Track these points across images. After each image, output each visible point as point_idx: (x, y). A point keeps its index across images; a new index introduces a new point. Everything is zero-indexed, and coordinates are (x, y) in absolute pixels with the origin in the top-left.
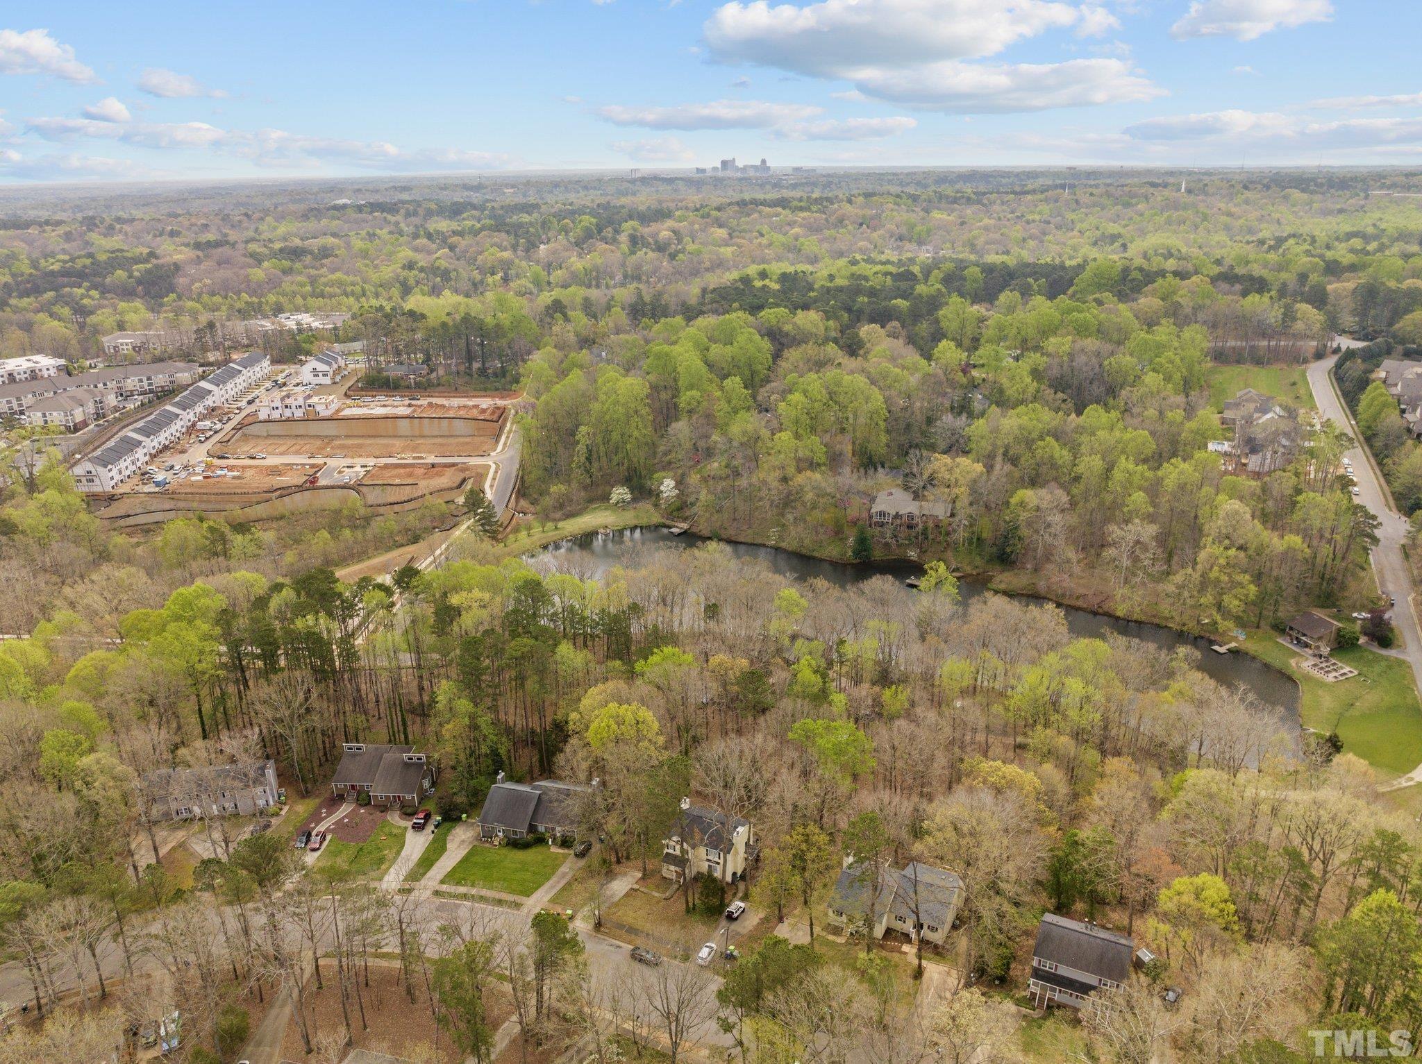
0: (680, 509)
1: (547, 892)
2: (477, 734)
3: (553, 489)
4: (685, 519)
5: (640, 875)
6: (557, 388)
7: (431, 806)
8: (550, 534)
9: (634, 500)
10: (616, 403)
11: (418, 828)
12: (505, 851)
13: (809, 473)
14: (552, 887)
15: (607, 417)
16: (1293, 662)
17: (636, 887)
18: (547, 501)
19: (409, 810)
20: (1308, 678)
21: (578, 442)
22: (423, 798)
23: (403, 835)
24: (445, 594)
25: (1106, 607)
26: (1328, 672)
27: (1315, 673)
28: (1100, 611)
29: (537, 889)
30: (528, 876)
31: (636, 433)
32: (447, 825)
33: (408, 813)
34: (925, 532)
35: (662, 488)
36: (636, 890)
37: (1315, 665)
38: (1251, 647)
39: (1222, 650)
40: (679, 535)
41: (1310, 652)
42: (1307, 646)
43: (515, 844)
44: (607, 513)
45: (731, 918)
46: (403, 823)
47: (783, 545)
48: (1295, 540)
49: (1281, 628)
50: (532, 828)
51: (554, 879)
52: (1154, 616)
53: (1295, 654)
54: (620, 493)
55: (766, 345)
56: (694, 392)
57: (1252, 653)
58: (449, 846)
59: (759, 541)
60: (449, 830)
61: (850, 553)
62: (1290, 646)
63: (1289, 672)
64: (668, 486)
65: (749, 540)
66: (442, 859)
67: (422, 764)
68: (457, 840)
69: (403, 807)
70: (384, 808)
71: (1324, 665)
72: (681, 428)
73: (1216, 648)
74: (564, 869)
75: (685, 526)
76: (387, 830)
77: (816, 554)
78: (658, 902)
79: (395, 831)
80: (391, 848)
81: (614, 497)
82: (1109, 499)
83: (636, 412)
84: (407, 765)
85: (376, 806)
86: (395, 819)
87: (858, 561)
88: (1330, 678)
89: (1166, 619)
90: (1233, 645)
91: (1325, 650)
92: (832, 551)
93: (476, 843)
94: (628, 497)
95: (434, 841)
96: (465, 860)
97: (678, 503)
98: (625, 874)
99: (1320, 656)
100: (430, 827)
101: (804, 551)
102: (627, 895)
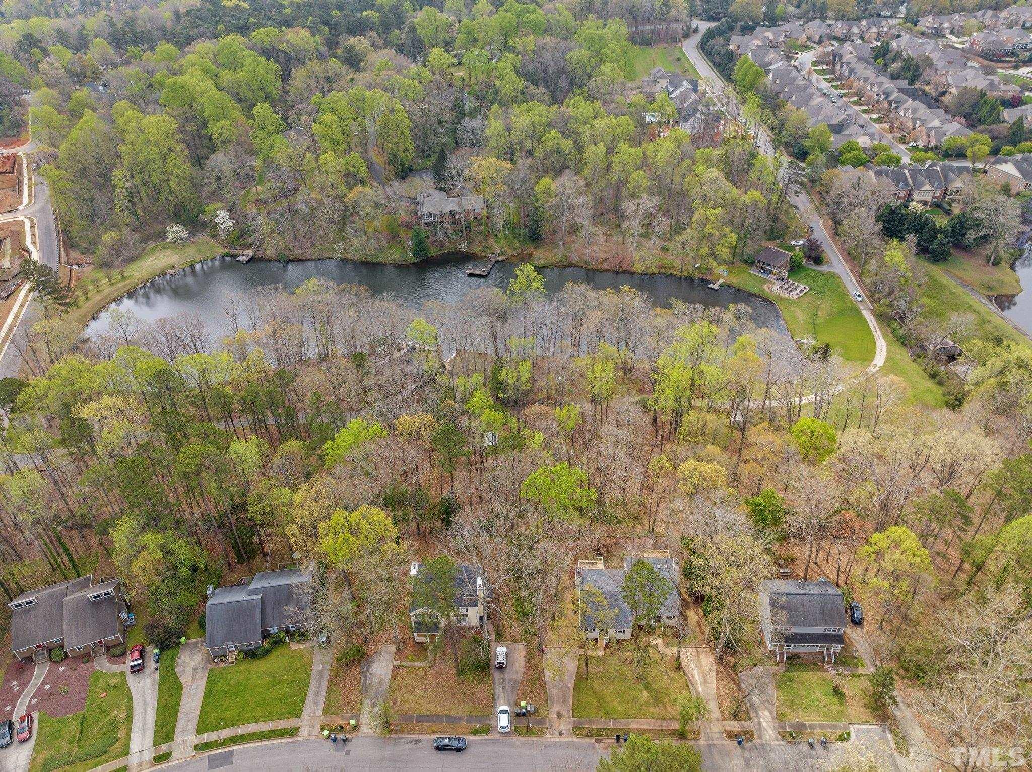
0: (240, 237)
1: (315, 703)
2: (173, 560)
3: (105, 237)
4: (248, 247)
5: (393, 648)
6: (75, 133)
7: (138, 638)
8: (120, 285)
9: (191, 234)
10: (148, 141)
11: (137, 670)
12: (244, 667)
13: (359, 188)
14: (317, 695)
15: (142, 158)
16: (766, 287)
17: (397, 663)
18: (102, 251)
19: (118, 651)
20: (781, 299)
21: (115, 187)
22: (126, 630)
23: (124, 683)
24: (67, 406)
25: (624, 266)
26: (791, 291)
27: (783, 293)
28: (621, 270)
29: (303, 702)
30: (285, 689)
31: (176, 171)
32: (167, 654)
33: (116, 652)
34: (468, 227)
35: (217, 220)
36: (398, 667)
37: (781, 287)
38: (735, 280)
39: (716, 286)
40: (248, 262)
41: (774, 277)
42: (771, 273)
43: (252, 655)
44: (168, 252)
45: (501, 667)
46: (116, 669)
47: (349, 256)
48: (755, 194)
49: (750, 262)
50: (266, 635)
51: (313, 683)
52: (660, 268)
53: (765, 281)
54: (174, 231)
55: (273, 66)
56: (223, 123)
57: (736, 285)
58: (183, 680)
59: (325, 256)
60: (173, 659)
61: (410, 254)
62: (760, 275)
63: (765, 296)
64: (223, 218)
65: (315, 256)
66: (183, 702)
67: (113, 598)
68: (189, 670)
69: (108, 649)
70: (86, 656)
71: (786, 286)
72: (221, 161)
73: (711, 285)
74: (317, 667)
75: (250, 253)
76: (101, 683)
77: (380, 260)
78: (426, 672)
79: (113, 682)
80: (118, 706)
81: (170, 236)
82: (614, 178)
83: (170, 150)
84: (96, 603)
85: (74, 658)
86: (104, 665)
87: (418, 260)
88: (794, 295)
89: (669, 268)
90: (721, 281)
91: (785, 275)
92: (394, 255)
93: (210, 666)
94: (185, 234)
95: (163, 680)
96: (209, 693)
97: (236, 232)
98: (379, 653)
99: (782, 279)
100: (151, 665)
101: (369, 259)
102: (394, 676)
